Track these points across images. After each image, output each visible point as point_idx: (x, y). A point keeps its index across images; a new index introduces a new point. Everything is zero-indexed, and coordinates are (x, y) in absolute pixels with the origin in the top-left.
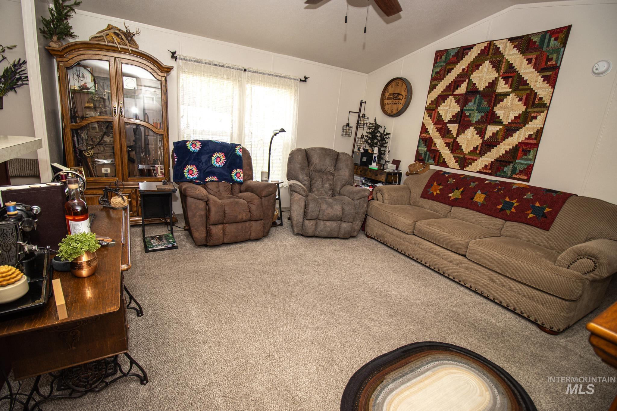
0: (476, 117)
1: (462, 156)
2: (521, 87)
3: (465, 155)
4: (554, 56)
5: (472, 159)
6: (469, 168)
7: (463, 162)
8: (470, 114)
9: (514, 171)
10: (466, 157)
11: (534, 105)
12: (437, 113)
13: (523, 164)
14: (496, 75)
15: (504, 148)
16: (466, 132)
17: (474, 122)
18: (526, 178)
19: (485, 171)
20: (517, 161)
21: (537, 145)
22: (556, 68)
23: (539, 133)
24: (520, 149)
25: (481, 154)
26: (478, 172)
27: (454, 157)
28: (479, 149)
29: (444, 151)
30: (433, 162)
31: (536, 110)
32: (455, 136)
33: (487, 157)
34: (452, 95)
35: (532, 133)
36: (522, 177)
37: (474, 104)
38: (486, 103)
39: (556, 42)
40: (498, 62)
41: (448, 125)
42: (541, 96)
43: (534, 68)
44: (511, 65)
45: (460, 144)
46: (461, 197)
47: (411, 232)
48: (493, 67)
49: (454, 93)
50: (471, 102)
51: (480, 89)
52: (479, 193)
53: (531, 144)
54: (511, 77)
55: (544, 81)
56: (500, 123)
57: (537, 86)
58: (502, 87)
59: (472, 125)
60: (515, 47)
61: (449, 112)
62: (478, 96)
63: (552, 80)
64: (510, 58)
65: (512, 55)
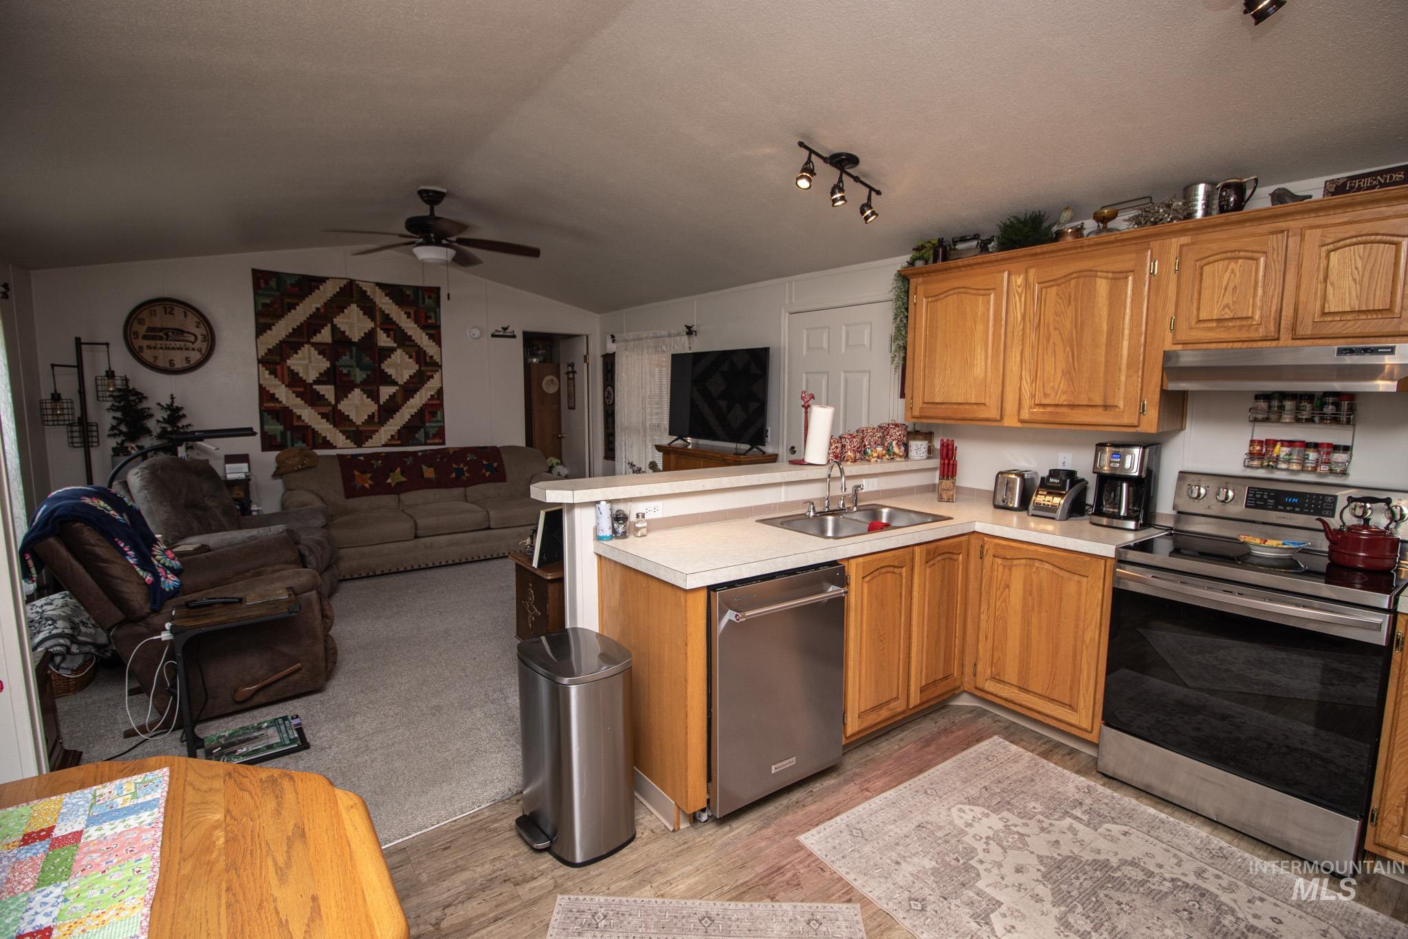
0: (359, 376)
1: (354, 429)
2: (406, 343)
3: (358, 426)
4: (433, 314)
5: (370, 431)
6: (370, 442)
7: (359, 436)
8: (349, 371)
9: (427, 436)
10: (361, 429)
11: (426, 364)
12: (286, 369)
13: (434, 427)
14: (372, 325)
15: (409, 413)
16: (350, 396)
17: (358, 382)
18: (441, 441)
19: (393, 442)
20: (427, 425)
21: (441, 405)
22: (437, 327)
23: (440, 392)
24: (427, 414)
25: (382, 422)
26: (383, 446)
27: (340, 431)
28: (376, 417)
29: (320, 426)
30: (304, 445)
31: (430, 368)
32: (333, 402)
33: (390, 425)
34: (309, 342)
35: (433, 393)
36: (437, 441)
37: (351, 358)
38: (368, 359)
39: (430, 301)
40: (369, 308)
41: (314, 387)
42: (430, 354)
43: (415, 323)
44: (388, 315)
45: (346, 414)
46: (404, 479)
47: (413, 535)
48: (364, 314)
49: (312, 340)
50: (345, 355)
51: (353, 340)
52: (424, 467)
53: (435, 406)
54: (392, 330)
55: (429, 338)
56: (394, 383)
57: (425, 343)
58: (384, 340)
59: (357, 386)
60: (386, 295)
61: (310, 367)
62: (354, 348)
63: (436, 338)
64: (383, 307)
65: (385, 303)
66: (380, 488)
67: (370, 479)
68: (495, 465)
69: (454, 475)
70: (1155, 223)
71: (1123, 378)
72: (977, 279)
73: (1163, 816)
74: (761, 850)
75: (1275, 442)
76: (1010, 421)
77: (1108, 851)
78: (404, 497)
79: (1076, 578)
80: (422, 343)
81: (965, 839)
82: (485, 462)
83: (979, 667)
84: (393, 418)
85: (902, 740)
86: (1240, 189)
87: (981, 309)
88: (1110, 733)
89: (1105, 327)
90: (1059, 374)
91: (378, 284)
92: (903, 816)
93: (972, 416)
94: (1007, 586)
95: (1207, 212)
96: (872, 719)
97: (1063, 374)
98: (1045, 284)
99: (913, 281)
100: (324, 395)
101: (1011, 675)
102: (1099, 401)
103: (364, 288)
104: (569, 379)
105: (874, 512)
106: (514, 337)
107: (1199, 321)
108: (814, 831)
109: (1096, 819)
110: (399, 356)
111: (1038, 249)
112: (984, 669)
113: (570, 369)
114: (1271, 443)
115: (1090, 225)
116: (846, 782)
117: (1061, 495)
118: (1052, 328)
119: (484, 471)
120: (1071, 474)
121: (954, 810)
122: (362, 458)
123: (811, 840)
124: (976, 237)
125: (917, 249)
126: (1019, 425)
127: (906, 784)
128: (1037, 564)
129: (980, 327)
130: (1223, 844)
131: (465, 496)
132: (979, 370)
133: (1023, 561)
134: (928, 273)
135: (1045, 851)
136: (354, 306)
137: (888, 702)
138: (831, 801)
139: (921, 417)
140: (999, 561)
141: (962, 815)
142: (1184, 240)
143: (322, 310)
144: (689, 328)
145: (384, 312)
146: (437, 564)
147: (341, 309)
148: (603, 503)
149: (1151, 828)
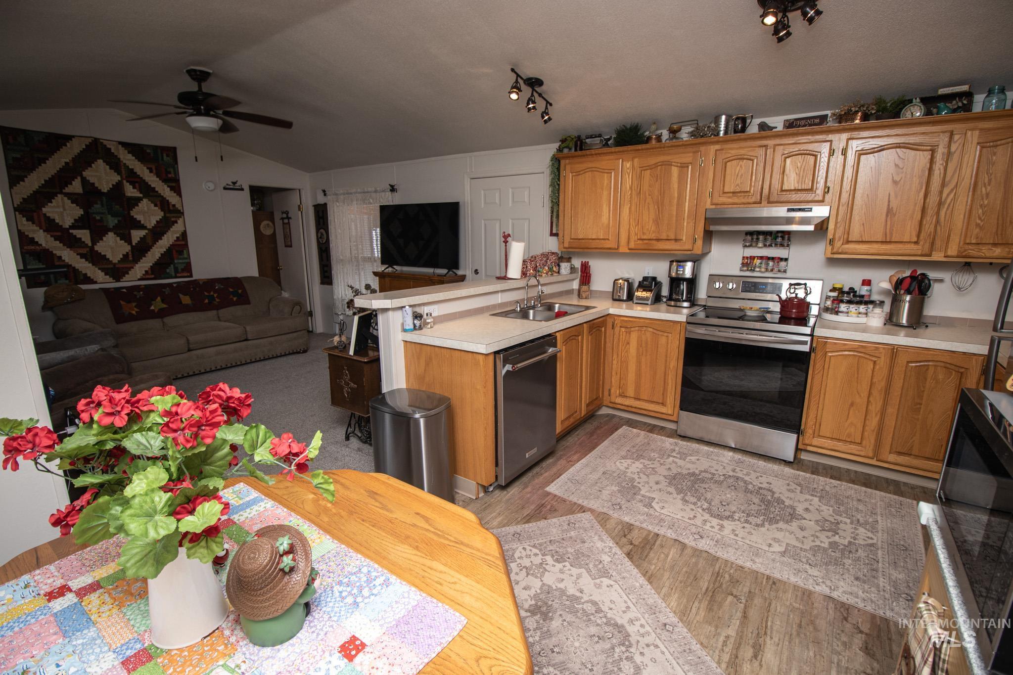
0: (112, 221)
1: (112, 266)
2: (151, 194)
3: (115, 264)
4: (172, 170)
5: (126, 268)
6: (127, 278)
7: (117, 272)
8: (101, 218)
9: (176, 270)
10: (117, 266)
11: (170, 211)
12: (42, 216)
13: (182, 263)
14: (119, 178)
15: (159, 252)
16: (104, 239)
17: (111, 227)
18: (189, 274)
19: (147, 277)
20: (176, 261)
21: (186, 245)
22: (177, 181)
23: (184, 235)
24: (174, 251)
25: (136, 260)
26: (139, 280)
27: (99, 269)
28: (130, 256)
29: (80, 265)
30: (67, 281)
31: (174, 215)
32: (90, 244)
33: (143, 263)
34: (61, 193)
35: (178, 235)
37: (102, 205)
38: (118, 207)
39: (168, 158)
40: (115, 164)
41: (71, 231)
42: (173, 203)
43: (157, 177)
44: (132, 169)
45: (103, 254)
46: (165, 306)
47: (187, 349)
48: (111, 168)
49: (64, 191)
50: (97, 204)
51: (103, 191)
52: (181, 296)
53: (181, 245)
54: (137, 182)
55: (171, 190)
56: (143, 227)
57: (167, 194)
58: (131, 191)
59: (110, 230)
60: (129, 153)
61: (65, 214)
62: (104, 198)
63: (177, 190)
64: (128, 163)
65: (129, 160)
66: (146, 314)
67: (135, 307)
68: (240, 291)
69: (207, 301)
70: (702, 136)
71: (685, 224)
72: (604, 162)
73: (711, 449)
74: (529, 499)
75: (754, 257)
76: (623, 249)
77: (693, 468)
78: (167, 320)
79: (666, 334)
80: (164, 193)
81: (628, 474)
82: (231, 290)
83: (612, 391)
84: (145, 256)
85: (578, 435)
86: (744, 120)
87: (606, 182)
88: (684, 414)
89: (676, 195)
90: (651, 222)
91: (120, 143)
92: (594, 470)
93: (601, 246)
94: (628, 343)
95: (726, 133)
96: (567, 424)
97: (653, 222)
98: (643, 168)
99: (563, 162)
100: (80, 239)
101: (631, 392)
102: (673, 237)
103: (108, 146)
104: (284, 223)
105: (550, 307)
106: (242, 190)
107: (724, 193)
108: (552, 484)
109: (683, 456)
110: (145, 204)
111: (639, 147)
112: (615, 391)
113: (285, 216)
114: (752, 258)
115: (665, 134)
116: (558, 459)
117: (651, 291)
118: (647, 194)
119: (231, 297)
120: (654, 279)
121: (617, 463)
122: (125, 290)
123: (552, 488)
124: (600, 136)
125: (563, 141)
126: (628, 251)
127: (589, 455)
128: (644, 328)
129: (605, 193)
130: (740, 457)
131: (219, 317)
132: (605, 219)
133: (637, 328)
134: (573, 157)
135: (666, 473)
136: (100, 162)
137: (573, 414)
138: (554, 470)
139: (569, 248)
140: (623, 329)
141: (622, 465)
142: (717, 147)
143: (71, 165)
144: (392, 186)
145: (128, 167)
146: (208, 370)
147: (89, 165)
148: (407, 307)
149: (708, 455)
